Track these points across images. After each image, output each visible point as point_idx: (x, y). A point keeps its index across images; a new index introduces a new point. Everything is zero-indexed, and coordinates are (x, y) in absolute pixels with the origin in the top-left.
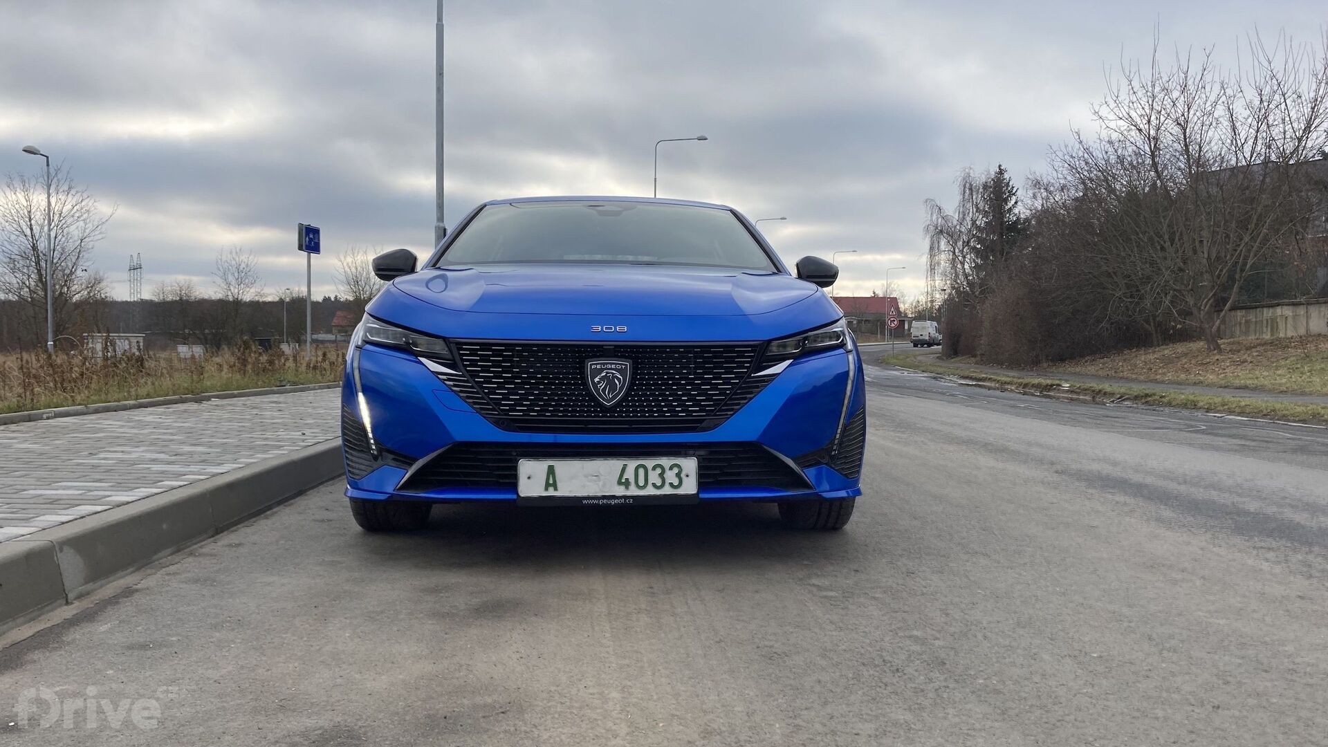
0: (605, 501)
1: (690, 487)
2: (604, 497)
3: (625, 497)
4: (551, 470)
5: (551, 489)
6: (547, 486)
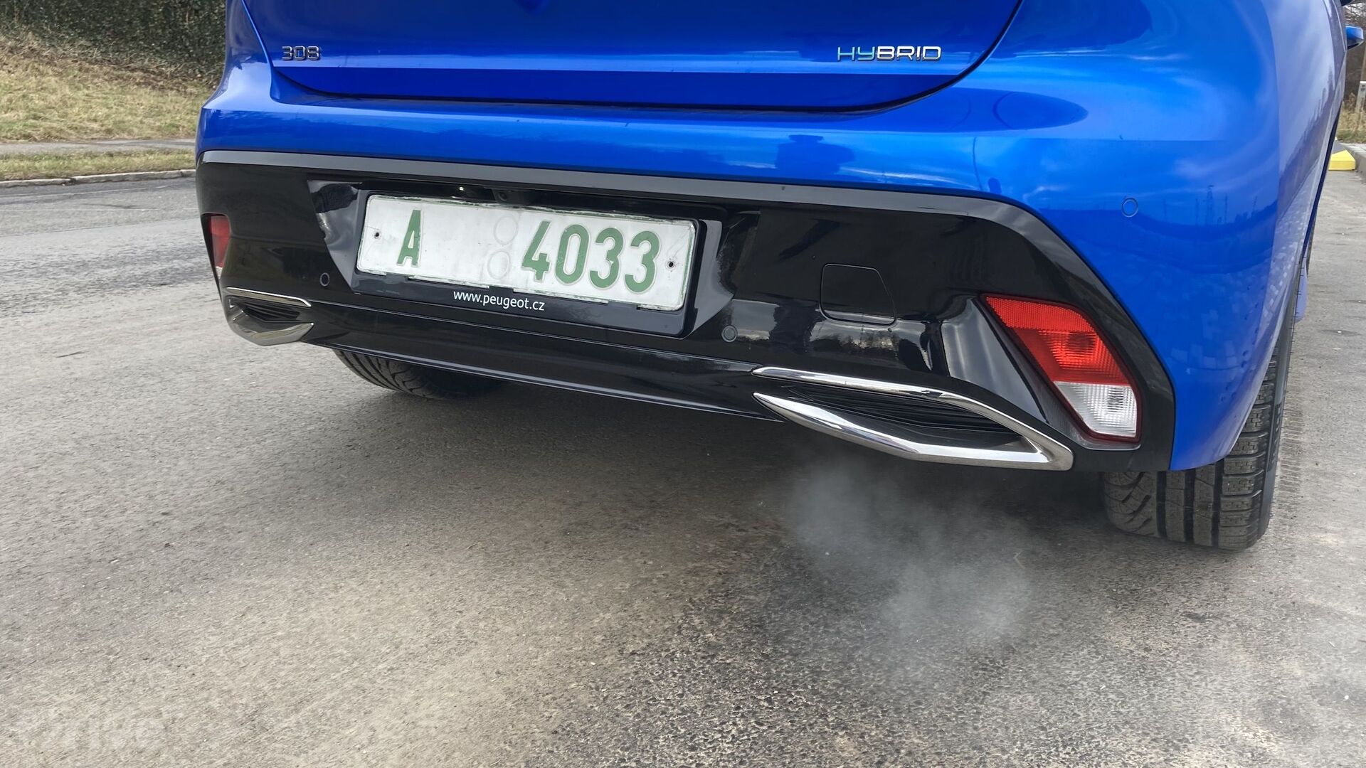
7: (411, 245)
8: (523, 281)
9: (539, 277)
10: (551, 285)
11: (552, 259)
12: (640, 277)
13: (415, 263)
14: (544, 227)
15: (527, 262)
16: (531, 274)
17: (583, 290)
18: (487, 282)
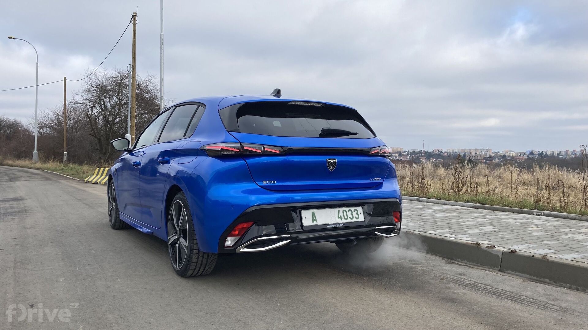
7: (314, 219)
8: (339, 221)
9: (342, 220)
10: (344, 221)
11: (342, 216)
12: (357, 217)
13: (317, 222)
14: (339, 211)
15: (339, 218)
16: (340, 219)
17: (349, 220)
18: (333, 222)
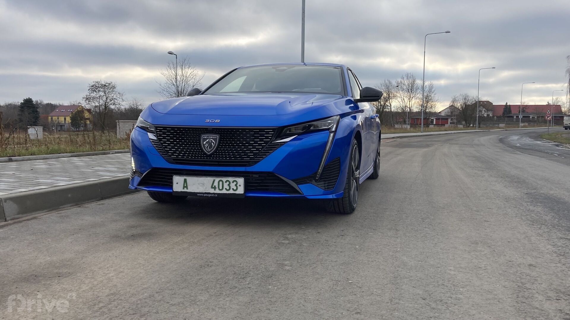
0: (206, 195)
1: (241, 190)
2: (206, 193)
3: (214, 194)
4: (185, 181)
5: (185, 189)
6: (184, 187)
